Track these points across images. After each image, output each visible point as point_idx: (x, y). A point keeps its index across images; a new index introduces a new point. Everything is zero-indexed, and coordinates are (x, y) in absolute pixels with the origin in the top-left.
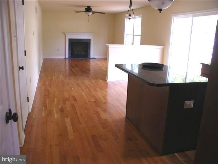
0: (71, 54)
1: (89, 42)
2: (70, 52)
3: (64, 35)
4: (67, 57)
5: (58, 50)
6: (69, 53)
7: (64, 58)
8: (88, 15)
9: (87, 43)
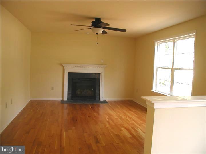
0: (71, 95)
1: (98, 78)
2: (70, 92)
3: (62, 68)
4: (66, 99)
5: (52, 88)
6: (68, 94)
7: (60, 100)
8: (97, 34)
9: (95, 79)
